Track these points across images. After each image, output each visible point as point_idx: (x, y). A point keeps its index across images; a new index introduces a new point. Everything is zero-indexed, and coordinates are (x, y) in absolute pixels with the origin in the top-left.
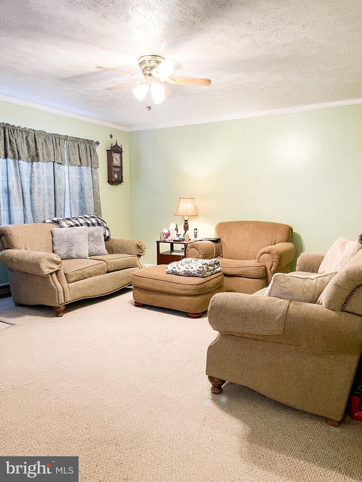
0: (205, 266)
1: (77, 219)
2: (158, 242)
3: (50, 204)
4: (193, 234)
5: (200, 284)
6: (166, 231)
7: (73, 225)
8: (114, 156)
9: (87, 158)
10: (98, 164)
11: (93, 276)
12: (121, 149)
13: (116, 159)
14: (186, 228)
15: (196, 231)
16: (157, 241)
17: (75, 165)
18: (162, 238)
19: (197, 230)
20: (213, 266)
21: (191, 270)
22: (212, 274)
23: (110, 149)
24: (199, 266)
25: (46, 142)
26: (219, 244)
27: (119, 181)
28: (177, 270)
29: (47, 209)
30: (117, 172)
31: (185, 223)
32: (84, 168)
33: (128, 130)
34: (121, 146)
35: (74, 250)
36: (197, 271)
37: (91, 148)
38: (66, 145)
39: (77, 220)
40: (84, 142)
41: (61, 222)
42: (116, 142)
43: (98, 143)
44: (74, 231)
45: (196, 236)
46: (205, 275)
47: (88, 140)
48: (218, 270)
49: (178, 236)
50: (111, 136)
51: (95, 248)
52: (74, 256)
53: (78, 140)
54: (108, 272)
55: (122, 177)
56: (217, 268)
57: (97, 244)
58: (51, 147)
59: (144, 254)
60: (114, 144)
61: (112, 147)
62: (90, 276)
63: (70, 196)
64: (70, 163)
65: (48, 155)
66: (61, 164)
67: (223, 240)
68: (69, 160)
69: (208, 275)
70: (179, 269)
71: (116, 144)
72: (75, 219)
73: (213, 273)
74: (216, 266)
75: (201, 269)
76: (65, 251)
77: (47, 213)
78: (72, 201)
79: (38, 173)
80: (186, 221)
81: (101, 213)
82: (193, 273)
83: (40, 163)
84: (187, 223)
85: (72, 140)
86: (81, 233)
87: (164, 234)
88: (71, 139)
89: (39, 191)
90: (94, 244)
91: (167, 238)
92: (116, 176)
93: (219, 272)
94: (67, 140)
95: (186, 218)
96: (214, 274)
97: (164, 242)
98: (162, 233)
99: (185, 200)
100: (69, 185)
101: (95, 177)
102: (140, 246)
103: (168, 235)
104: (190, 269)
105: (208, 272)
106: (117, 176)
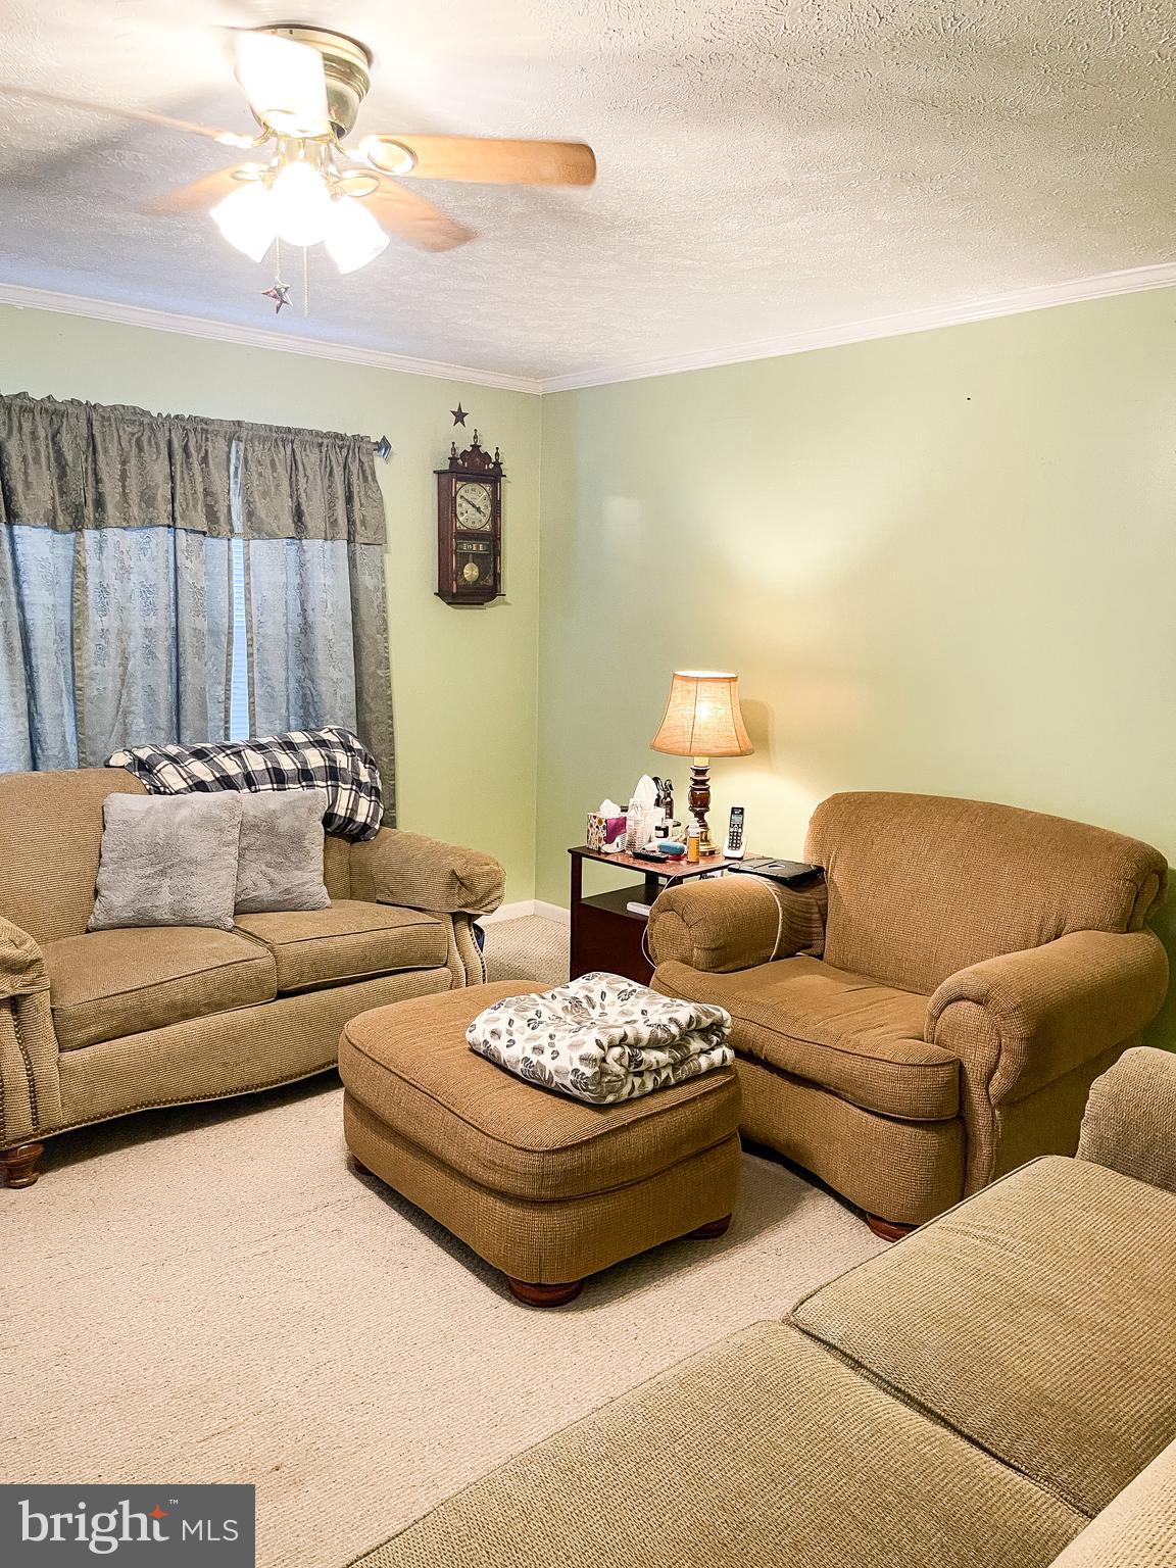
0: (617, 1051)
1: (238, 754)
2: (577, 857)
3: (151, 693)
4: (727, 830)
5: (565, 1149)
6: (610, 811)
7: (209, 778)
8: (462, 492)
9: (331, 506)
10: (381, 528)
11: (199, 1014)
12: (497, 464)
13: (473, 506)
14: (700, 803)
15: (737, 819)
16: (569, 851)
17: (272, 536)
18: (594, 838)
19: (742, 813)
20: (677, 1047)
21: (550, 1065)
22: (664, 1087)
23: (448, 468)
24: (583, 1051)
25: (140, 449)
26: (809, 896)
27: (484, 592)
28: (499, 1046)
29: (139, 707)
30: (478, 558)
31: (696, 782)
32: (314, 546)
33: (539, 389)
34: (497, 454)
35: (165, 890)
36: (571, 1077)
37: (354, 467)
38: (238, 458)
39: (240, 756)
40: (321, 445)
41: (158, 768)
42: (475, 437)
43: (384, 445)
44: (184, 812)
45: (735, 841)
46: (610, 1098)
47: (337, 436)
48: (704, 1062)
49: (661, 833)
50: (460, 416)
51: (271, 882)
52: (164, 915)
53: (290, 437)
54: (282, 994)
55: (497, 577)
56: (703, 1052)
57: (279, 866)
58: (159, 469)
59: (489, 907)
60: (465, 445)
61: (453, 459)
62: (186, 1017)
63: (250, 655)
64: (256, 527)
65: (148, 500)
66: (204, 533)
67: (837, 876)
68: (250, 515)
69: (636, 1094)
70: (511, 1043)
71: (475, 447)
72: (228, 752)
73: (673, 1081)
74: (696, 1044)
75: (588, 1071)
76: (130, 895)
77: (138, 724)
78: (256, 676)
79: (101, 572)
80: (700, 772)
81: (391, 718)
82: (556, 1079)
83: (108, 532)
84: (703, 782)
85: (265, 440)
86: (206, 822)
87: (600, 822)
88: (263, 433)
89: (103, 643)
90: (268, 865)
91: (609, 839)
92: (470, 572)
93: (713, 1071)
94: (239, 439)
95: (701, 762)
96: (679, 1084)
97: (598, 856)
98: (595, 817)
99: (692, 686)
100: (248, 613)
101: (367, 580)
102: (468, 877)
103: (615, 829)
104: (545, 1059)
105: (637, 1081)
106: (477, 574)
